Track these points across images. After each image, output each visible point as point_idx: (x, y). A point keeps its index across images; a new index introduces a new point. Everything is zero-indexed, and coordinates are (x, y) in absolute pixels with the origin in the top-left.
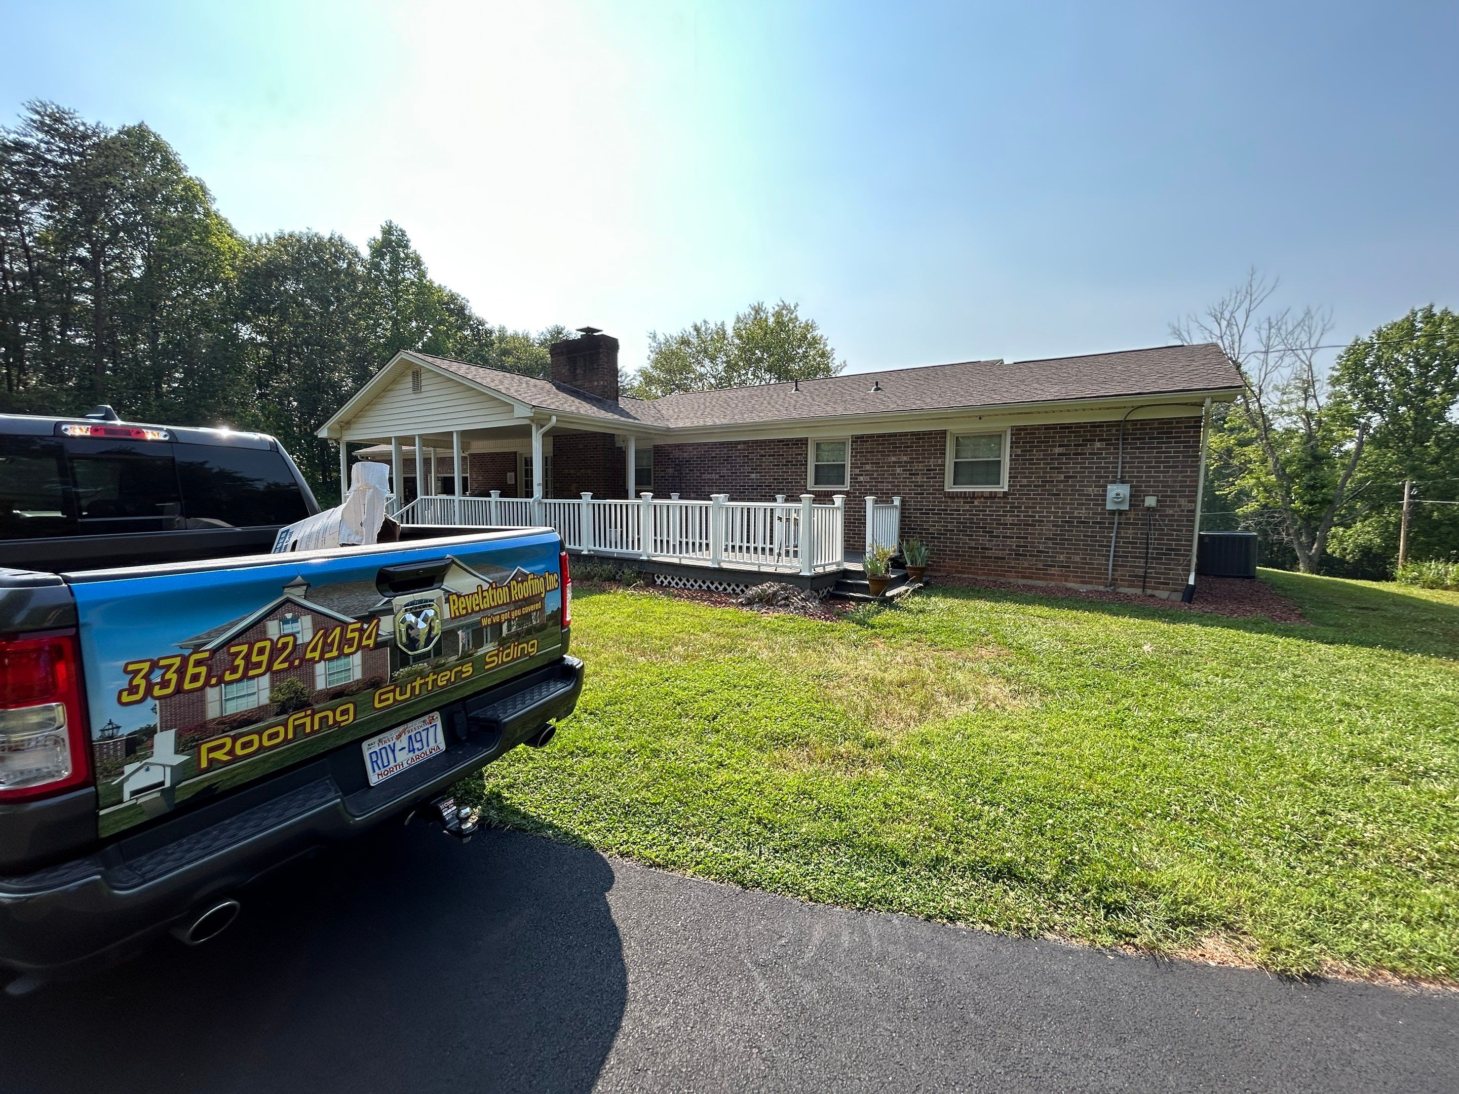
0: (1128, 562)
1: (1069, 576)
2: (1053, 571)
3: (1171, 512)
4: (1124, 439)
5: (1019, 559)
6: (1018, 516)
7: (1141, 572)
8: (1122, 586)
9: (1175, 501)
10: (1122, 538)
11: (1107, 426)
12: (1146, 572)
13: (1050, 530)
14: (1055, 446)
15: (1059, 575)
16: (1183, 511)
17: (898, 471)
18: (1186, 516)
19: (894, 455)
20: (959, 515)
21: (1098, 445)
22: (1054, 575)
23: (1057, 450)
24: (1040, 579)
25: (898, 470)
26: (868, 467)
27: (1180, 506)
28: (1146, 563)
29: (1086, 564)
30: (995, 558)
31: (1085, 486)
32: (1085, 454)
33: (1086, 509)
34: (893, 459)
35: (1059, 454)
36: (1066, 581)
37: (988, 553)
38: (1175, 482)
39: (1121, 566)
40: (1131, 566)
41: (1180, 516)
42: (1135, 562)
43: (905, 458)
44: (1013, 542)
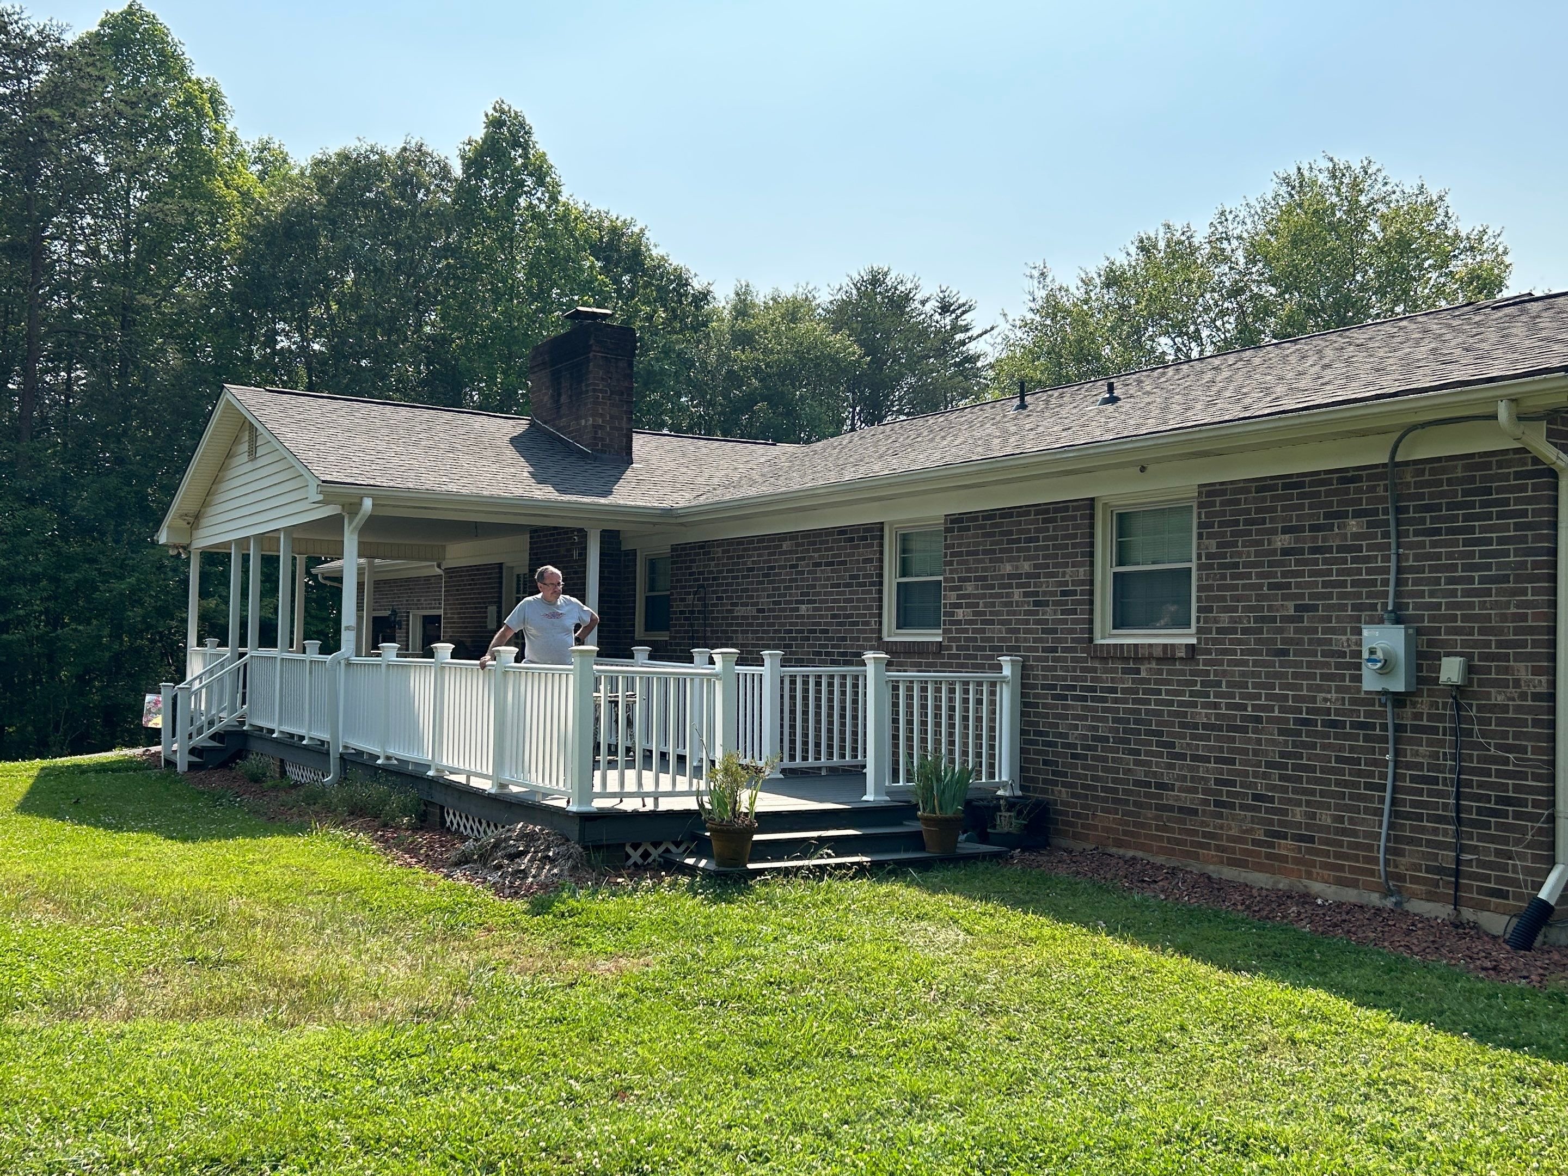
0: (1423, 830)
1: (1313, 864)
2: (1285, 847)
3: (1500, 700)
4: (1399, 510)
5: (1220, 816)
6: (1216, 706)
7: (1447, 858)
8: (1414, 895)
9: (1507, 670)
10: (1409, 766)
11: (1370, 478)
12: (1458, 861)
13: (1273, 742)
14: (1274, 532)
15: (1297, 861)
16: (1523, 696)
17: (1016, 598)
18: (1530, 710)
19: (1010, 560)
20: (1116, 700)
21: (1353, 526)
22: (1284, 859)
23: (1282, 541)
24: (1260, 868)
25: (1017, 594)
26: (969, 588)
27: (1517, 683)
28: (1458, 834)
29: (1344, 832)
30: (1181, 810)
31: (1333, 631)
32: (1329, 549)
33: (1339, 690)
34: (1008, 568)
35: (1285, 552)
36: (1309, 876)
37: (1170, 798)
38: (1503, 618)
39: (1411, 841)
40: (1429, 843)
41: (1518, 709)
42: (1435, 831)
43: (1026, 567)
44: (1208, 771)
